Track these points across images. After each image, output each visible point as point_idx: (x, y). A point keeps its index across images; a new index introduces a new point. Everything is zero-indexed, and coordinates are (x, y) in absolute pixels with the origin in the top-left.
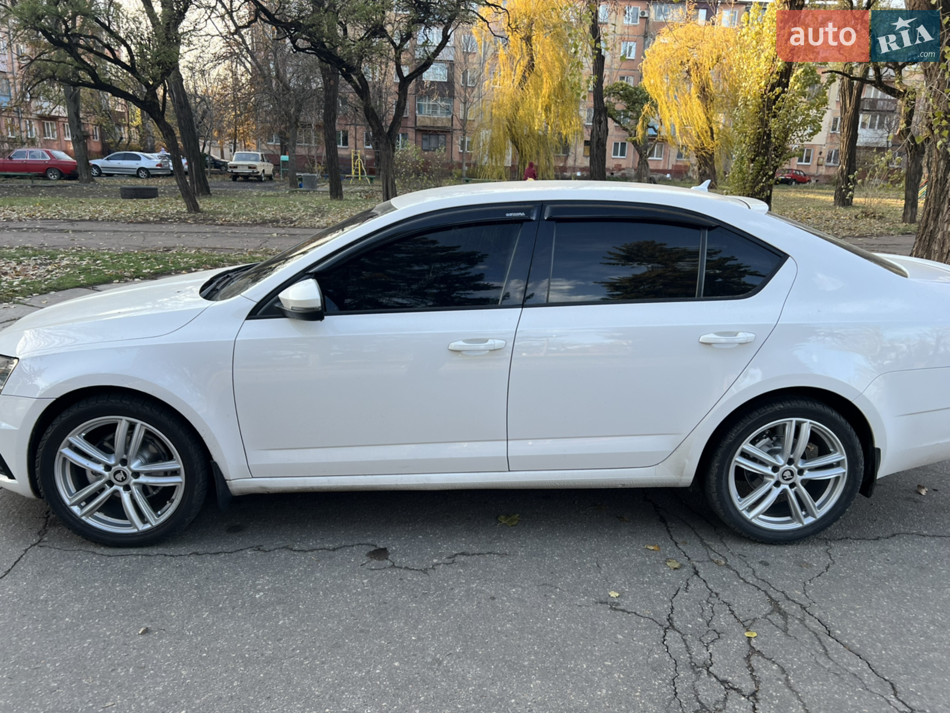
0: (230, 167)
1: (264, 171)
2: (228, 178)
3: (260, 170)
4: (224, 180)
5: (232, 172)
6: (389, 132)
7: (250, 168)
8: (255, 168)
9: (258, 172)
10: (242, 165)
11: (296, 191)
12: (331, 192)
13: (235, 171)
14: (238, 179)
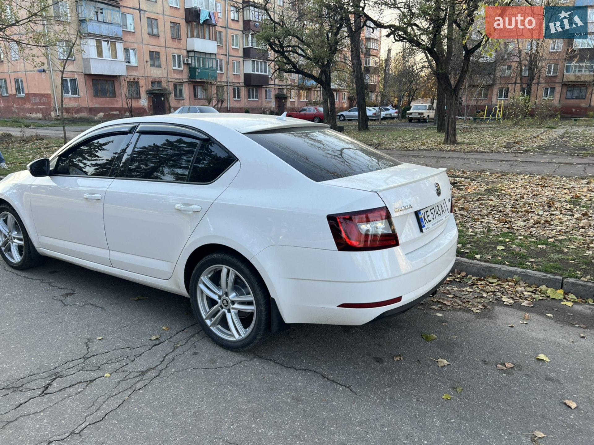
0: (408, 114)
1: (428, 116)
2: (407, 120)
3: (426, 115)
4: (405, 122)
5: (408, 117)
6: (455, 88)
7: (419, 114)
8: (422, 114)
9: (424, 117)
10: (415, 113)
11: (430, 128)
12: (438, 128)
13: (410, 116)
14: (413, 121)
